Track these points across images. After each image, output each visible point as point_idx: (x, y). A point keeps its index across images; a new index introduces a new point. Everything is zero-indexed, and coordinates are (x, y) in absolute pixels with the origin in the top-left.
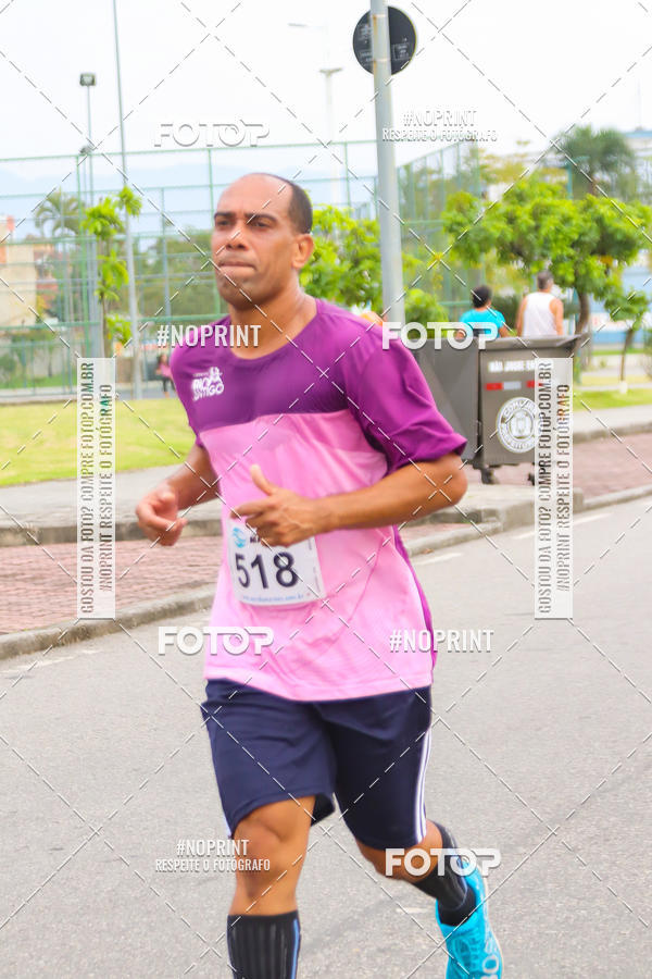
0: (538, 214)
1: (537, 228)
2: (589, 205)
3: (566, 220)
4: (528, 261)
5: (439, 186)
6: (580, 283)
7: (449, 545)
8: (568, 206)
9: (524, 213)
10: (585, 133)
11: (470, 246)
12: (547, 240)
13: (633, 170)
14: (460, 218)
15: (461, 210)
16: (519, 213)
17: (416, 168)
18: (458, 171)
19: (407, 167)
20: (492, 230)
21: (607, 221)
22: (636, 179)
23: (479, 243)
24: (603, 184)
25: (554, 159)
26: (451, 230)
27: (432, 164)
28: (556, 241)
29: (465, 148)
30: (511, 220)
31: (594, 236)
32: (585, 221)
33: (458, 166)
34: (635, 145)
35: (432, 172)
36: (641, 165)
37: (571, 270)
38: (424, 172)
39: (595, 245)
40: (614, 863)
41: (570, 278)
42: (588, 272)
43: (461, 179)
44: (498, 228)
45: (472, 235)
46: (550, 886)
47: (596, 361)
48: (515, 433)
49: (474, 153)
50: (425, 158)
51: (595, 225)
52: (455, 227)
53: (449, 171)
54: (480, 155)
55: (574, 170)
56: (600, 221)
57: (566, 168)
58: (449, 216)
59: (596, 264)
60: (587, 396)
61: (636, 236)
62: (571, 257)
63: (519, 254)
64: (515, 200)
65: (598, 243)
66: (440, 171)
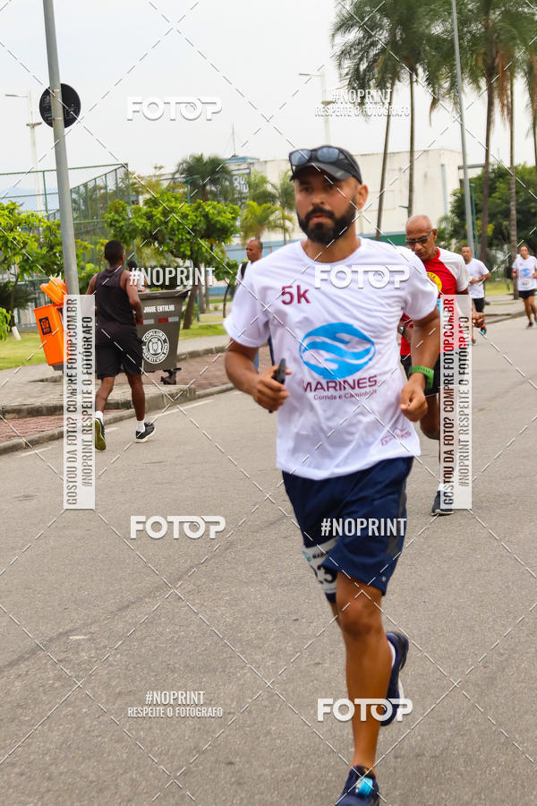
0: (165, 213)
1: (166, 223)
2: (199, 206)
3: (185, 216)
4: (161, 243)
5: (105, 197)
6: (194, 256)
7: (110, 423)
8: (185, 207)
9: (157, 212)
10: (199, 160)
11: (123, 235)
12: (172, 229)
13: (232, 183)
14: (116, 217)
15: (117, 212)
16: (154, 213)
17: (91, 185)
18: (116, 187)
19: (85, 185)
20: (138, 225)
21: (210, 216)
22: (233, 189)
23: (130, 233)
24: (211, 192)
25: (180, 178)
26: (111, 225)
27: (100, 183)
28: (178, 229)
29: (121, 173)
30: (150, 217)
31: (203, 226)
32: (197, 217)
33: (116, 183)
34: (232, 167)
35: (101, 188)
36: (236, 179)
37: (189, 248)
38: (96, 188)
39: (203, 232)
40: (202, 605)
41: (188, 253)
42: (200, 249)
43: (119, 192)
44: (141, 223)
45: (124, 228)
46: (163, 619)
47: (211, 307)
48: (152, 352)
49: (127, 174)
50: (95, 179)
51: (202, 219)
52: (113, 223)
53: (111, 187)
54: (130, 176)
55: (193, 184)
56: (206, 216)
57: (186, 182)
58: (110, 216)
59: (204, 244)
60: (201, 327)
61: (229, 225)
62: (188, 240)
63: (155, 238)
64: (151, 205)
65: (205, 230)
66: (106, 187)
